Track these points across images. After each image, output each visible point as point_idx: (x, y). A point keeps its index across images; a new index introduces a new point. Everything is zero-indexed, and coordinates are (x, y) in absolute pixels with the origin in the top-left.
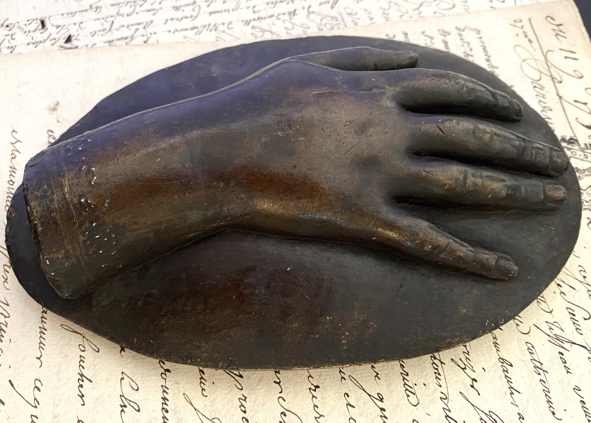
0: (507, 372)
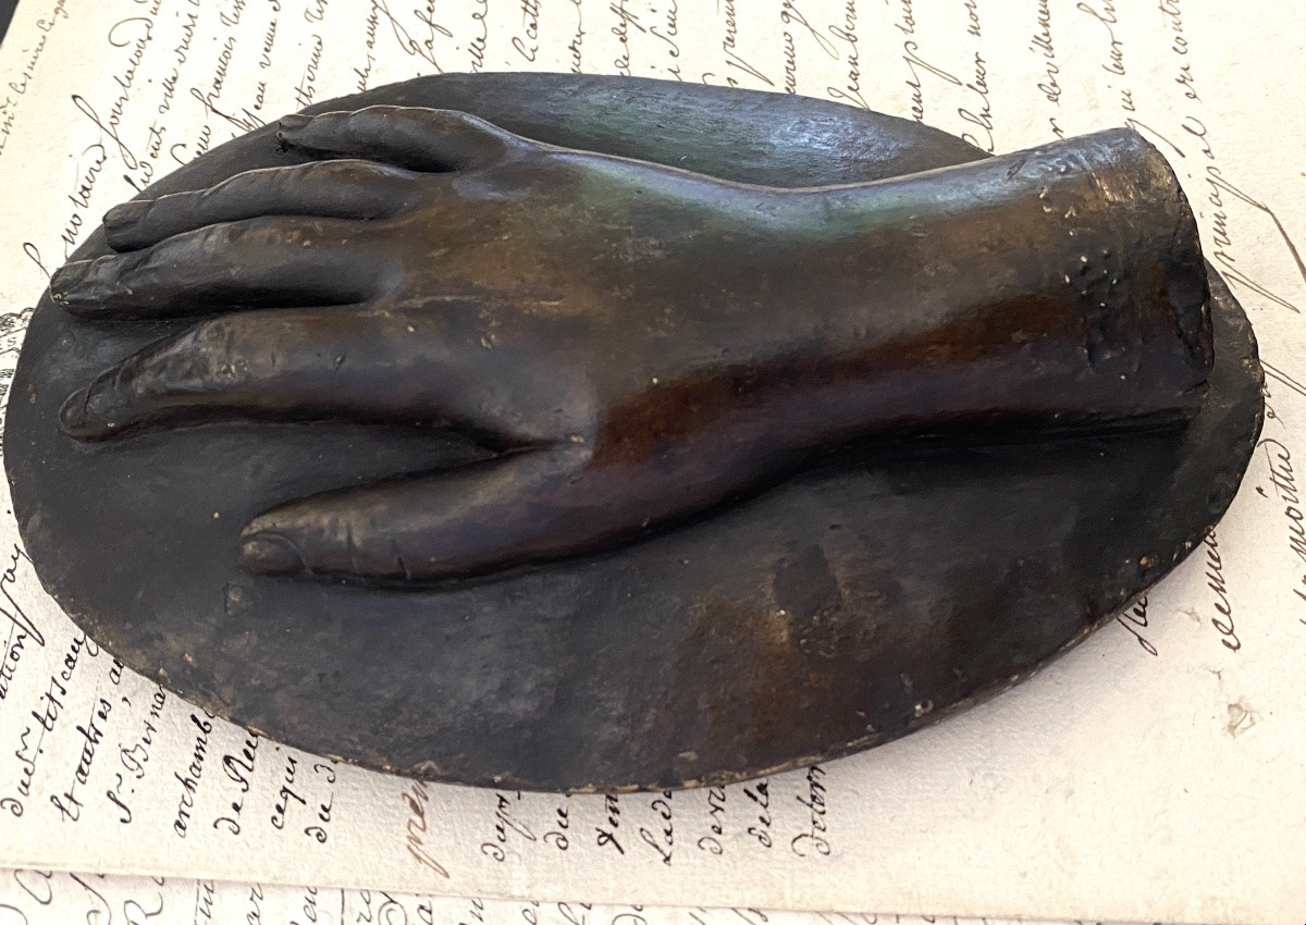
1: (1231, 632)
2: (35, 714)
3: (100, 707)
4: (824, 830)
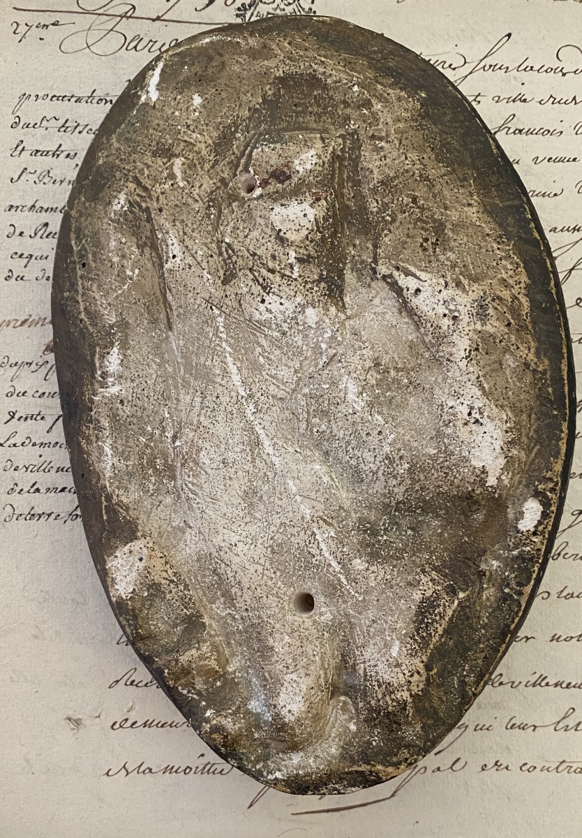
1: (121, 726)
2: (67, 121)
3: (72, 154)
4: (17, 519)
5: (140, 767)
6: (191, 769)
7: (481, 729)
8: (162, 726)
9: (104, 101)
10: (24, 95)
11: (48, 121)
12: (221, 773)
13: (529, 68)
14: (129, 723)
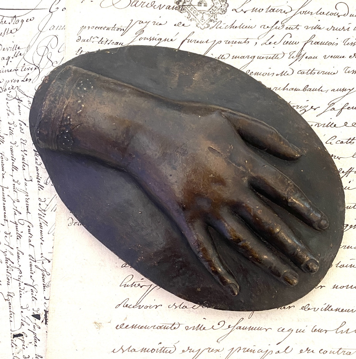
0: (311, 89)
4: (74, 225)
5: (129, 348)
6: (155, 350)
7: (299, 332)
8: (141, 328)
9: (120, 29)
10: (83, 26)
11: (94, 38)
12: (169, 352)
13: (322, 13)
14: (124, 326)
